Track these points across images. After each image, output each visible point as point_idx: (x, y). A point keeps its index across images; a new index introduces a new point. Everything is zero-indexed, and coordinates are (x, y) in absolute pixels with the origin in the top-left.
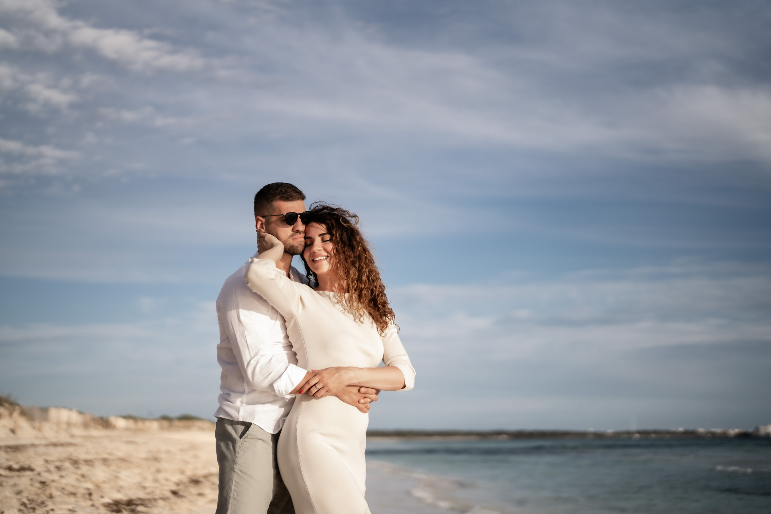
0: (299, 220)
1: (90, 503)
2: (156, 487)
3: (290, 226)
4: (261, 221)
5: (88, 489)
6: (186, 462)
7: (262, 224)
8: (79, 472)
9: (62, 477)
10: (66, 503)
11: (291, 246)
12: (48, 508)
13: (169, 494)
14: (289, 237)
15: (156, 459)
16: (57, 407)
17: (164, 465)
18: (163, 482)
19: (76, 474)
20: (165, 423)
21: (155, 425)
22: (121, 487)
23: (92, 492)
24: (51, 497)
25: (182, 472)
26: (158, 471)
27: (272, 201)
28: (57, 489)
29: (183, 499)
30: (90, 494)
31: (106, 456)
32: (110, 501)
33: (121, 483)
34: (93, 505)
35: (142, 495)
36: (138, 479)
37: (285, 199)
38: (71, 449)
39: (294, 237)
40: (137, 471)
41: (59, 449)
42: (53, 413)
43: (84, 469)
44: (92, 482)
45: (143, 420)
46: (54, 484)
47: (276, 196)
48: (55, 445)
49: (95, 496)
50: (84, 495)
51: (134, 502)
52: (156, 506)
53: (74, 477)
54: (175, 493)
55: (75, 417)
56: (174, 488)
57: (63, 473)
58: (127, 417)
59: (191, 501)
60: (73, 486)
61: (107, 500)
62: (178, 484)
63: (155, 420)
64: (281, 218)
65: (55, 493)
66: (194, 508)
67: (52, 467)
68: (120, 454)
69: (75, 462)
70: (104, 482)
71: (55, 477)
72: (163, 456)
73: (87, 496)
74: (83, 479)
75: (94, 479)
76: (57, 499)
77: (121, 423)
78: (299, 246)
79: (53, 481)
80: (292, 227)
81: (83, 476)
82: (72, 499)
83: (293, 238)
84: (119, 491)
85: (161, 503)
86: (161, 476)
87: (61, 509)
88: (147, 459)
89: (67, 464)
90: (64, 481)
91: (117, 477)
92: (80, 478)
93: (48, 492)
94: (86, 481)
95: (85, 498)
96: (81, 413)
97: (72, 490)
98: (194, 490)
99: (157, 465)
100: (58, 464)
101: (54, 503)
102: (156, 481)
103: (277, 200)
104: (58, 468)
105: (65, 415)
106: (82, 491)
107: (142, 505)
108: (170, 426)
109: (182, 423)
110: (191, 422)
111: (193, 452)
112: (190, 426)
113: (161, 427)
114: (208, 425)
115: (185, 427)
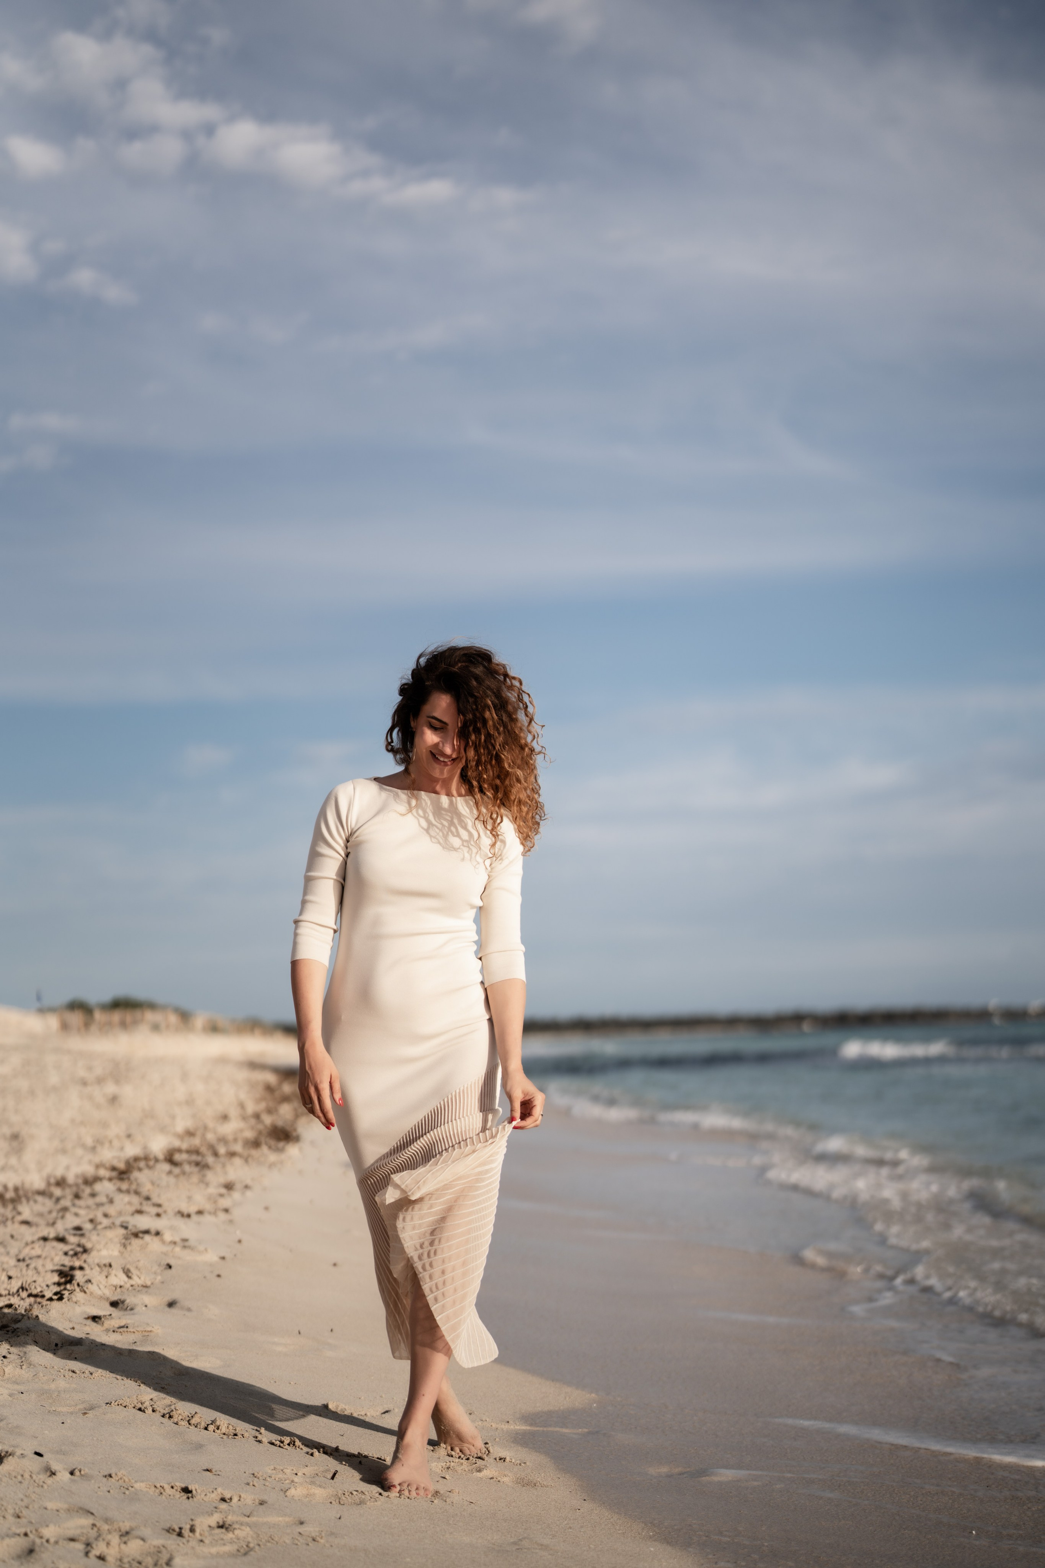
20: (75, 1018)
108: (87, 1025)
109: (116, 1016)
110: (138, 1014)
111: (110, 1088)
112: (135, 1023)
113: (65, 1027)
114: (173, 1018)
115: (123, 1025)
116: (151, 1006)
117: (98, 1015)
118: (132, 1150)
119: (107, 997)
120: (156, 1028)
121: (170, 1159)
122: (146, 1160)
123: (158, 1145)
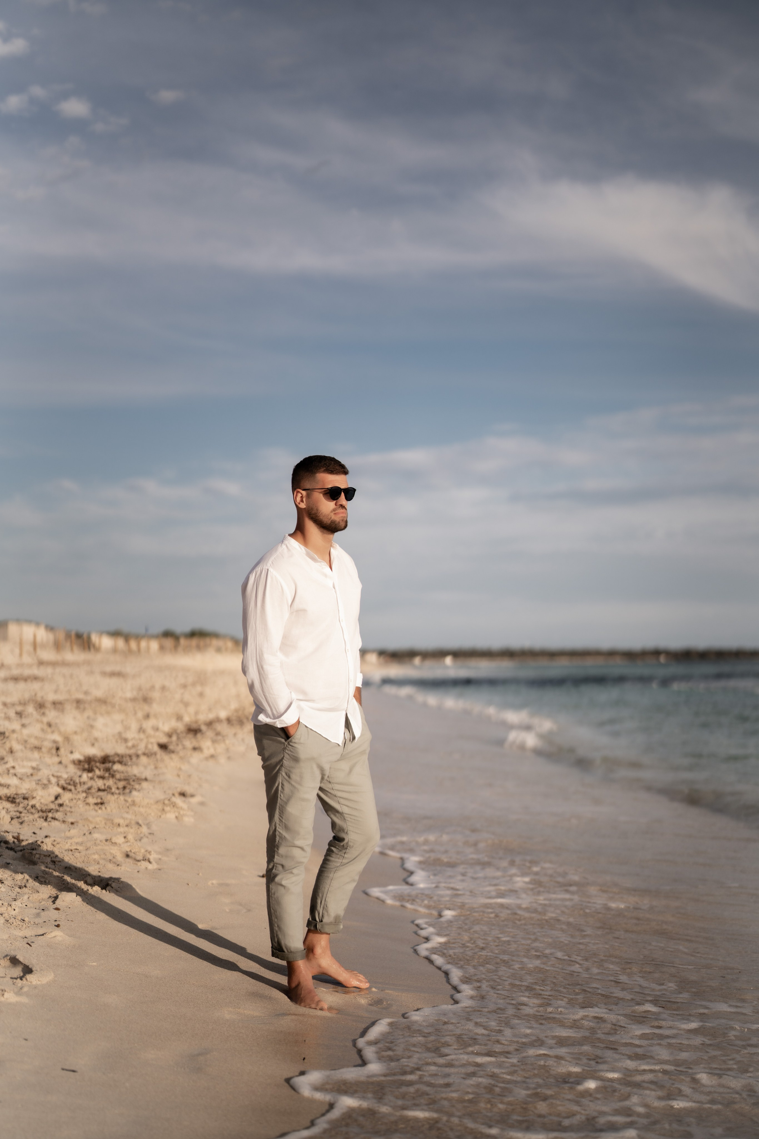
0: (343, 494)
1: (56, 760)
2: (141, 740)
3: (333, 501)
4: (301, 494)
5: (55, 742)
6: (186, 705)
7: (302, 497)
8: (45, 720)
9: (23, 726)
10: (30, 760)
11: (332, 521)
12: (9, 765)
13: (156, 748)
14: (332, 512)
15: (146, 700)
16: (19, 621)
17: (155, 708)
18: (150, 731)
19: (42, 722)
20: (169, 643)
21: (154, 645)
22: (96, 739)
23: (61, 745)
24: (11, 751)
25: (179, 718)
26: (147, 716)
27: (315, 473)
28: (18, 741)
29: (173, 756)
30: (58, 749)
31: (81, 696)
32: (82, 758)
33: (96, 734)
34: (60, 763)
35: (121, 749)
36: (119, 728)
37: (330, 472)
38: (36, 686)
39: (337, 512)
40: (118, 717)
41: (22, 685)
42: (13, 629)
43: (51, 715)
44: (60, 733)
45: (138, 637)
46: (15, 736)
47: (320, 469)
48: (16, 679)
49: (62, 751)
50: (50, 749)
51: (111, 759)
52: (137, 765)
53: (38, 726)
54: (163, 747)
55: (42, 634)
56: (164, 740)
57: (25, 721)
58: (115, 634)
59: (182, 758)
60: (36, 738)
61: (77, 756)
62: (170, 735)
63: (156, 637)
64: (325, 491)
65: (16, 747)
66: (185, 767)
67: (12, 713)
68: (99, 693)
69: (41, 706)
70: (76, 733)
71: (16, 725)
72: (156, 695)
73: (54, 751)
74: (49, 730)
75: (62, 729)
76: (19, 754)
77: (107, 642)
78: (341, 522)
79: (13, 731)
80: (335, 502)
81: (49, 725)
82: (36, 755)
83: (335, 512)
84: (93, 745)
85: (144, 760)
86: (148, 725)
87: (23, 767)
88: (134, 700)
89: (30, 709)
90: (25, 732)
91: (92, 727)
92: (45, 727)
93: (8, 746)
94: (53, 732)
95: (52, 754)
96: (50, 628)
97: (36, 743)
98: (189, 742)
99: (146, 708)
100: (19, 708)
101: (15, 759)
102: (141, 730)
103: (321, 472)
104: (19, 714)
105: (28, 631)
106: (47, 744)
107: (120, 762)
108: (176, 647)
109: (194, 642)
110: (208, 640)
111: (199, 688)
112: (206, 647)
113: (162, 648)
114: (230, 644)
115: (199, 648)
116: (215, 635)
117: (182, 641)
118: (211, 716)
119: (187, 628)
120: (219, 650)
121: (229, 720)
122: (218, 720)
123: (223, 714)
